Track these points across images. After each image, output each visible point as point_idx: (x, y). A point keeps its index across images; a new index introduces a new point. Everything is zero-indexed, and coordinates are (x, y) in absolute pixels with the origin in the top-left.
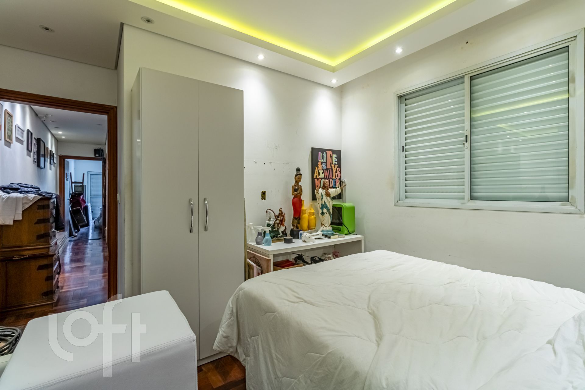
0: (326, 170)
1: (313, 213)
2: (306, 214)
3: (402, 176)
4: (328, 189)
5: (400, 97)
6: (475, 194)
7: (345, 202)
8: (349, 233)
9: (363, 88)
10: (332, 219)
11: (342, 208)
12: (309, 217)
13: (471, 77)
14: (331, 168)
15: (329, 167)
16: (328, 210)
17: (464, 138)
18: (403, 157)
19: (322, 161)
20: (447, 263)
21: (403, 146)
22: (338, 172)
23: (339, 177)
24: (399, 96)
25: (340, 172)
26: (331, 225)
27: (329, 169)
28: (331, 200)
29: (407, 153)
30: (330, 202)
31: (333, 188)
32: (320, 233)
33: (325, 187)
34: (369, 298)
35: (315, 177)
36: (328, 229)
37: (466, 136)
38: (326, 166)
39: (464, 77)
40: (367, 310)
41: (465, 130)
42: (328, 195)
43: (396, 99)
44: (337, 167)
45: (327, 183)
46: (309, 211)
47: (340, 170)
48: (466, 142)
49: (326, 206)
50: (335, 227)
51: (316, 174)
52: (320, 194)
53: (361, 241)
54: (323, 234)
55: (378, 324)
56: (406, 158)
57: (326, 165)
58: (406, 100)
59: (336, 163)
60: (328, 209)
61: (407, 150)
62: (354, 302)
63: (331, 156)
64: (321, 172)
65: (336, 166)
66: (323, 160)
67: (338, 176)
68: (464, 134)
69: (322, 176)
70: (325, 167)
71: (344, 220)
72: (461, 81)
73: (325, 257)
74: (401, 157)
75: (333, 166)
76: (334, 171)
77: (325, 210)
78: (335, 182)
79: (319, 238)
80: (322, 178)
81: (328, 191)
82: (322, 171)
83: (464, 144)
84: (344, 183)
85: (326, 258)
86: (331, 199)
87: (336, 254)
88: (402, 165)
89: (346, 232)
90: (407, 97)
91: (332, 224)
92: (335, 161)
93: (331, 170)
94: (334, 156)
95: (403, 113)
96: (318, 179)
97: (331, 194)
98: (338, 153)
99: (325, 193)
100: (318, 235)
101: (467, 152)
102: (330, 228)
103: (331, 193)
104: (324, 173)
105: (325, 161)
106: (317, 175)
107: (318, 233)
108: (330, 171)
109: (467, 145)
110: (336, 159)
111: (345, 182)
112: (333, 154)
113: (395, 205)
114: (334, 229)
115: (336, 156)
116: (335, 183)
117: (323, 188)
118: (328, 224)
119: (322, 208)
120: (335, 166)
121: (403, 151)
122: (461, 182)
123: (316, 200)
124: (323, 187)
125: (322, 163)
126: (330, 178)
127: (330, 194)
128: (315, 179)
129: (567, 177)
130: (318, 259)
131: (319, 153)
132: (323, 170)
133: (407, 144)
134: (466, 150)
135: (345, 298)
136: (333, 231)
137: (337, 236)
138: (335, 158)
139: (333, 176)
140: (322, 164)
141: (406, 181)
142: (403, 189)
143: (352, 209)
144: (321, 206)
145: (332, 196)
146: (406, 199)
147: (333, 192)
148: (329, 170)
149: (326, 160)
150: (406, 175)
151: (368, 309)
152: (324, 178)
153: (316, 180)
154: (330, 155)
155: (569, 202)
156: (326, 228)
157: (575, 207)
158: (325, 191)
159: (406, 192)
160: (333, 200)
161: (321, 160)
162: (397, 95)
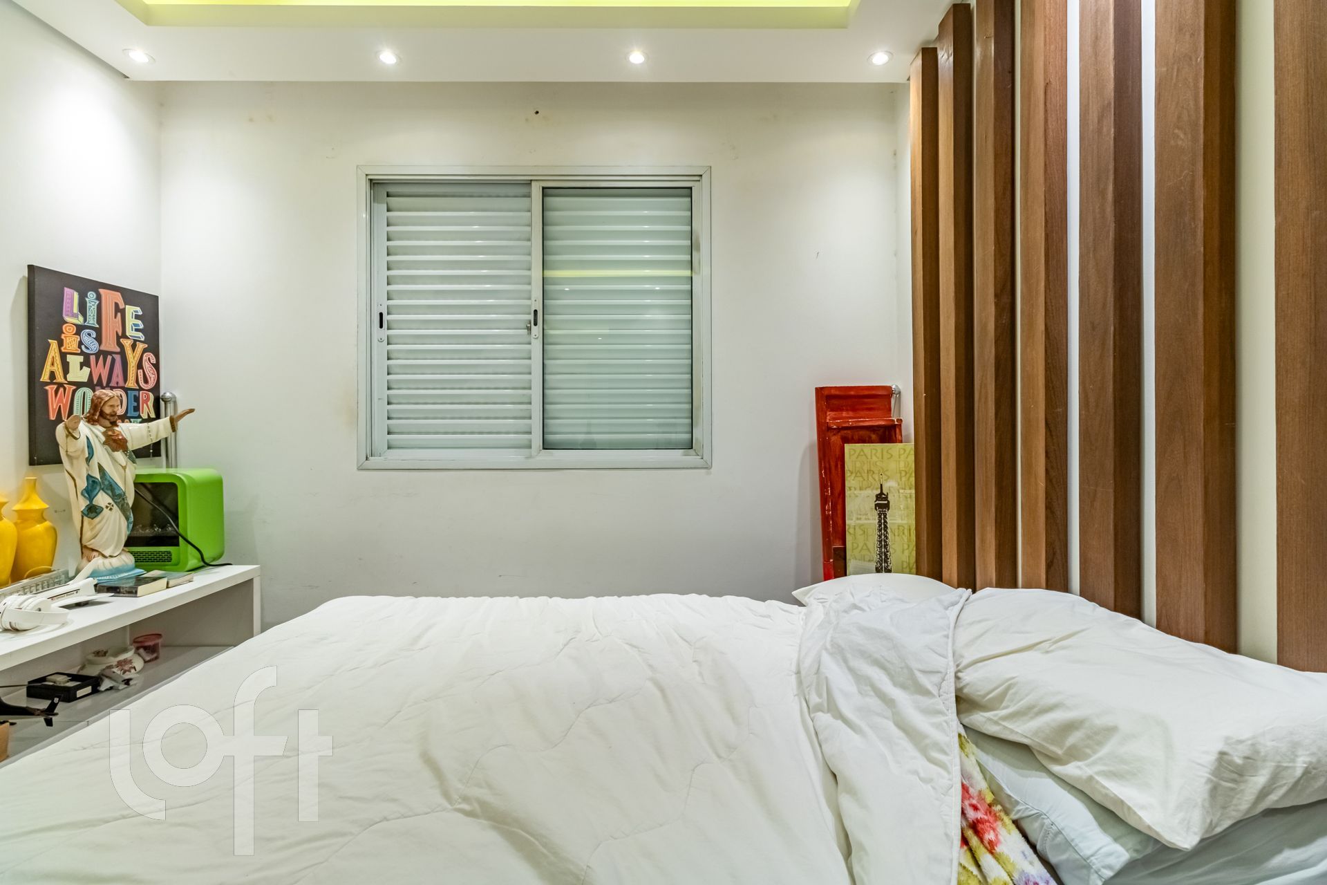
0: (97, 355)
1: (42, 511)
2: (5, 520)
3: (381, 392)
4: (114, 424)
5: (374, 183)
6: (550, 437)
7: (176, 467)
8: (202, 564)
9: (251, 120)
10: (131, 526)
11: (177, 484)
12: (18, 532)
13: (544, 188)
14: (118, 350)
15: (109, 344)
16: (118, 497)
17: (531, 317)
18: (381, 341)
19: (80, 320)
20: (491, 597)
21: (381, 315)
22: (146, 365)
23: (151, 384)
24: (371, 180)
25: (157, 366)
26: (126, 549)
27: (111, 353)
28: (130, 462)
29: (391, 332)
30: (124, 468)
31: (129, 418)
32: (85, 585)
33: (97, 414)
34: (429, 762)
35: (45, 377)
36: (115, 562)
37: (536, 311)
38: (100, 343)
39: (531, 184)
40: (449, 806)
41: (533, 299)
42: (116, 443)
43: (364, 186)
44: (145, 351)
45: (110, 403)
46: (17, 507)
47: (154, 361)
48: (536, 324)
49: (106, 483)
50: (142, 553)
51: (52, 364)
52: (83, 441)
53: (251, 581)
54: (96, 586)
55: (532, 839)
56: (388, 344)
57: (99, 339)
58: (388, 195)
59: (140, 334)
60: (117, 492)
61: (393, 325)
62: (394, 800)
63: (120, 311)
64: (75, 361)
65: (140, 347)
66: (85, 320)
67: (146, 381)
68: (530, 306)
69: (78, 374)
70: (94, 347)
71: (186, 522)
72: (523, 190)
73: (104, 667)
74: (377, 340)
75: (127, 344)
76: (132, 362)
77: (102, 499)
78: (137, 399)
79: (79, 605)
80: (79, 385)
81: (116, 428)
82: (81, 359)
83: (529, 329)
84: (170, 406)
85: (110, 667)
86: (130, 458)
87: (147, 644)
88: (381, 363)
89: (193, 562)
90: (392, 189)
91: (130, 542)
92: (137, 330)
93: (118, 358)
94: (131, 310)
95: (382, 230)
96: (60, 385)
97: (129, 439)
98: (149, 305)
99: (103, 439)
100: (77, 591)
101: (536, 346)
102: (128, 559)
103: (127, 435)
104: (89, 366)
105: (92, 321)
106: (58, 368)
107: (72, 585)
108: (113, 361)
109: (536, 330)
110: (139, 322)
111: (175, 402)
112: (126, 304)
113: (360, 469)
114: (140, 561)
115: (140, 313)
116: (136, 404)
117: (91, 420)
118: (116, 547)
119: (89, 492)
120: (134, 347)
121: (381, 326)
122: (521, 410)
123: (60, 462)
124: (94, 415)
125: (79, 329)
126: (113, 384)
127: (124, 441)
128: (47, 384)
129: (688, 406)
130: (71, 680)
131: (67, 290)
132: (82, 353)
133: (392, 311)
134: (533, 341)
135: (350, 798)
136: (137, 567)
137: (164, 581)
138: (137, 317)
139: (125, 380)
140: (78, 333)
141: (389, 403)
142: (381, 424)
143: (215, 487)
144: (83, 484)
145: (132, 446)
146: (389, 450)
147: (135, 432)
148: (109, 358)
149: (99, 320)
150: (389, 388)
151: (451, 803)
152: (90, 384)
153: (51, 389)
154: (117, 305)
155: (692, 448)
156: (107, 561)
157: (700, 457)
158: (103, 429)
159: (389, 433)
160: (138, 460)
161: (76, 316)
162: (367, 175)
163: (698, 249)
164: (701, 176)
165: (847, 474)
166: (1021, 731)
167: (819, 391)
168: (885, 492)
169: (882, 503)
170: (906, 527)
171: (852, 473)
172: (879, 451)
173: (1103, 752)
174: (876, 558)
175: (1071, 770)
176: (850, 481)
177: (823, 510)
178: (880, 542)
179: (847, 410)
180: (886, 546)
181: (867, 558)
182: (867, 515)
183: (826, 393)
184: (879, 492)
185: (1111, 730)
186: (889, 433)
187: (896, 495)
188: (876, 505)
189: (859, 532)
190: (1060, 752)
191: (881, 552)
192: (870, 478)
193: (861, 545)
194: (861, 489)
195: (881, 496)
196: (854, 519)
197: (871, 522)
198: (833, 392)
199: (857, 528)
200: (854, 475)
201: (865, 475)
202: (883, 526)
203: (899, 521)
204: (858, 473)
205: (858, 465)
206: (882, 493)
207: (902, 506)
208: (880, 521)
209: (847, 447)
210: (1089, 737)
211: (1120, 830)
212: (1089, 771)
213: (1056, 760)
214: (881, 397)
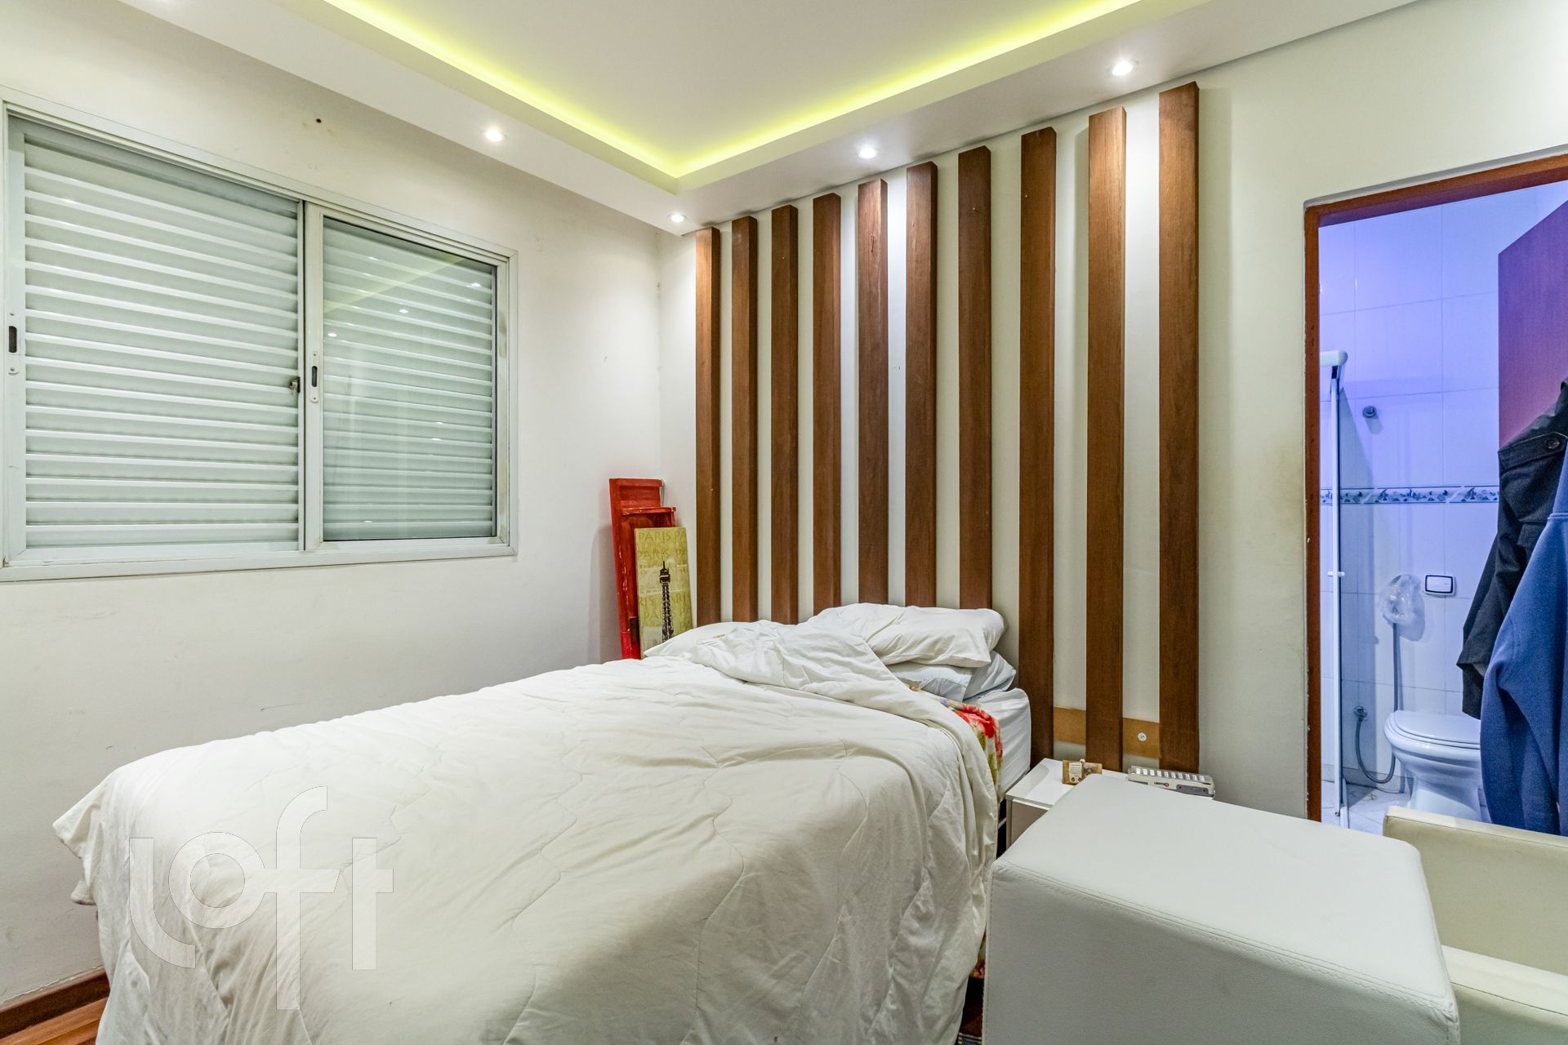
3: (13, 456)
5: (12, 117)
6: (328, 526)
13: (324, 216)
18: (12, 372)
21: (13, 330)
24: (9, 111)
29: (33, 361)
37: (315, 369)
39: (303, 204)
41: (309, 352)
48: (315, 385)
56: (28, 379)
58: (26, 140)
61: (39, 349)
68: (295, 359)
74: (5, 371)
88: (12, 408)
90: (35, 134)
95: (15, 194)
101: (315, 412)
109: (316, 393)
121: (13, 349)
129: (491, 492)
133: (35, 326)
134: (309, 405)
141: (29, 475)
146: (28, 550)
150: (29, 451)
155: (497, 535)
157: (505, 544)
159: (29, 522)
162: (5, 102)
163: (504, 331)
164: (508, 258)
165: (638, 555)
166: (913, 653)
167: (613, 482)
168: (666, 568)
169: (665, 578)
170: (682, 594)
171: (642, 553)
172: (661, 534)
173: (951, 647)
174: (662, 622)
175: (941, 658)
176: (641, 561)
177: (620, 586)
178: (665, 609)
179: (633, 500)
180: (669, 611)
181: (656, 624)
182: (654, 587)
183: (619, 483)
184: (662, 568)
185: (952, 637)
186: (664, 519)
187: (674, 569)
188: (661, 579)
189: (649, 602)
190: (932, 654)
191: (666, 617)
192: (656, 558)
193: (651, 613)
194: (649, 567)
195: (664, 571)
196: (645, 592)
197: (658, 593)
198: (625, 484)
199: (648, 600)
200: (643, 555)
201: (652, 554)
202: (666, 596)
203: (677, 591)
204: (646, 552)
205: (646, 546)
206: (664, 569)
207: (679, 578)
208: (664, 592)
209: (637, 531)
210: (944, 643)
211: (963, 671)
212: (950, 655)
213: (932, 659)
214: (654, 488)
